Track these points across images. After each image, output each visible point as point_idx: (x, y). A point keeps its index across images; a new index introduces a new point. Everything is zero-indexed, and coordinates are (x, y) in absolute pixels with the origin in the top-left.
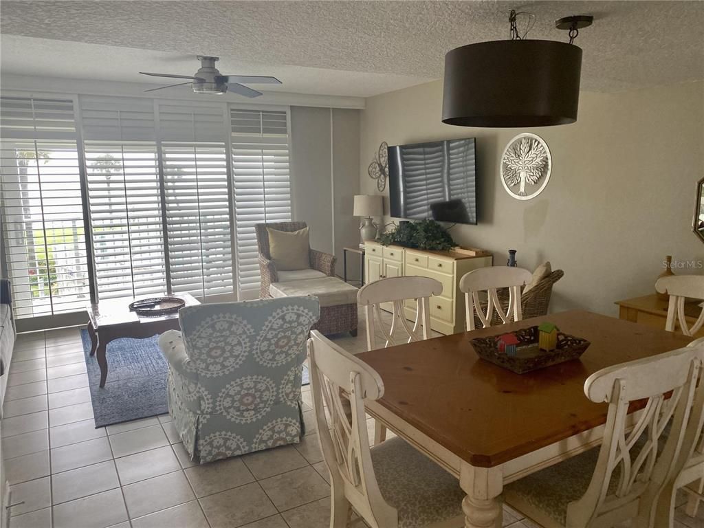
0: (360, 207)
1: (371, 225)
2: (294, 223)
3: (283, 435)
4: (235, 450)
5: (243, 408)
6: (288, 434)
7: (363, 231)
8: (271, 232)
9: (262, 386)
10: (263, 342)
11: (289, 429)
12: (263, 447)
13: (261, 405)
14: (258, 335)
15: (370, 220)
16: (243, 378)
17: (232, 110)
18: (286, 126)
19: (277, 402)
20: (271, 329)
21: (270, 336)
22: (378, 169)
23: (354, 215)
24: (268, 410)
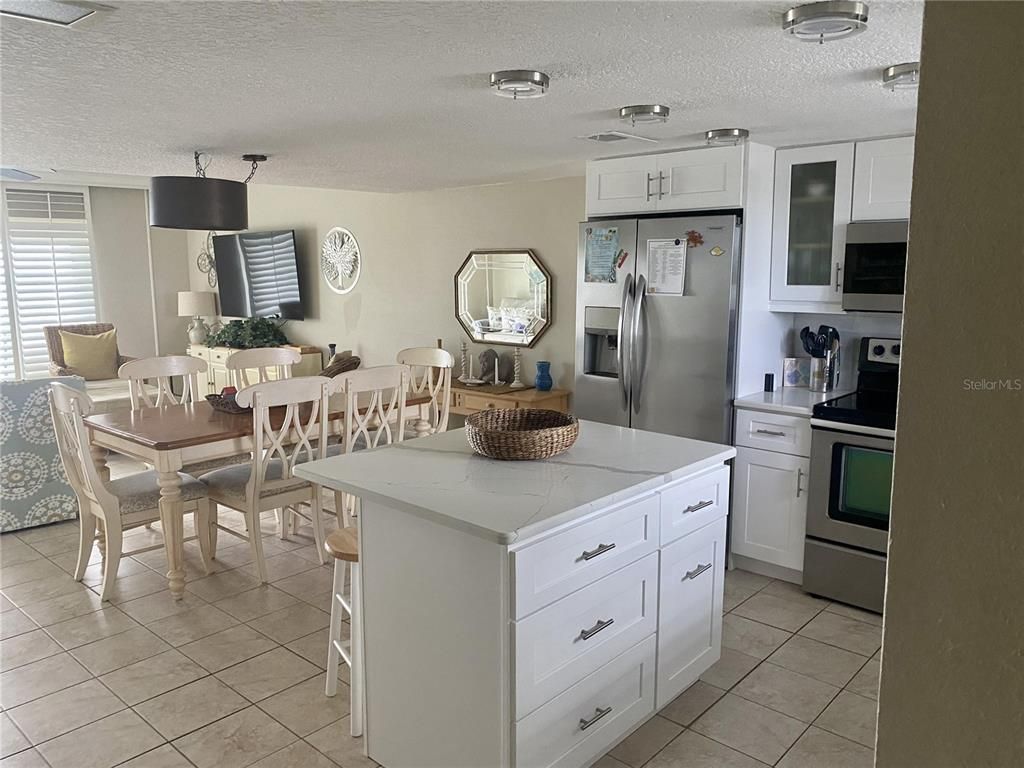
0: (185, 305)
1: (202, 326)
2: (97, 326)
3: (58, 511)
4: (6, 525)
5: (11, 485)
6: (63, 510)
7: (192, 334)
8: (64, 334)
9: (31, 463)
10: (27, 418)
11: (65, 506)
12: (36, 523)
13: (33, 483)
14: (22, 411)
15: (200, 321)
16: (10, 455)
17: (7, 190)
18: (84, 210)
19: (49, 480)
20: (34, 405)
21: (34, 413)
22: (207, 261)
23: (180, 315)
24: (40, 487)
